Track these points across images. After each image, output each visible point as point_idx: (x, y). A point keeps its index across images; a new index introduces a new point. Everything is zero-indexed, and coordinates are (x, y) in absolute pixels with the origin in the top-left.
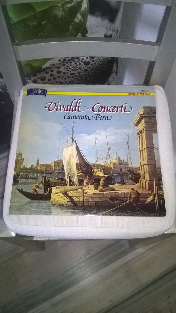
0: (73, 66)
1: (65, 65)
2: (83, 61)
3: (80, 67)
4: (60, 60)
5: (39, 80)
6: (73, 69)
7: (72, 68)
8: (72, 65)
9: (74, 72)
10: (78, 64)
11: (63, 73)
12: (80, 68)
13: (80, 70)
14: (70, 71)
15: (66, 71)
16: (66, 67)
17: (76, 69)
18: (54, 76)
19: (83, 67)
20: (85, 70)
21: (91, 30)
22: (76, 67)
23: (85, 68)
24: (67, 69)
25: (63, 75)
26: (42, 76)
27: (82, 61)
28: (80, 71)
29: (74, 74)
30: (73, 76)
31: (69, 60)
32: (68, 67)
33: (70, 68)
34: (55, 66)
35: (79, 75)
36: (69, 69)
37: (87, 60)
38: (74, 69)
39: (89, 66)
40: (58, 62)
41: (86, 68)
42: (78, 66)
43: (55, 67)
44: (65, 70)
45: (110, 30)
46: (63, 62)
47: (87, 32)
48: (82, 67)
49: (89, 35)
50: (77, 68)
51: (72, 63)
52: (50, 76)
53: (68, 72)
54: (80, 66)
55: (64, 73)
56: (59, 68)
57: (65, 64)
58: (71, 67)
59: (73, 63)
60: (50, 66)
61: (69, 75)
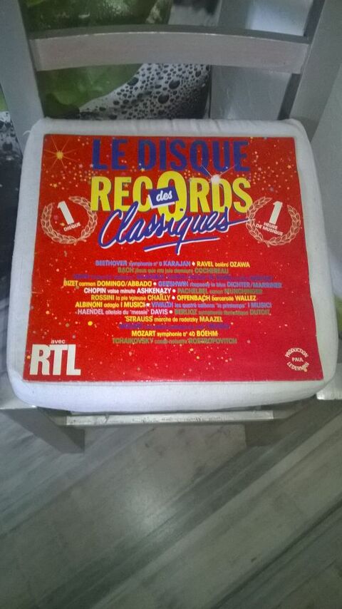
1: (126, 112)
7: (139, 114)
23: (159, 109)
31: (133, 102)
34: (105, 112)
56: (115, 117)
60: (95, 109)
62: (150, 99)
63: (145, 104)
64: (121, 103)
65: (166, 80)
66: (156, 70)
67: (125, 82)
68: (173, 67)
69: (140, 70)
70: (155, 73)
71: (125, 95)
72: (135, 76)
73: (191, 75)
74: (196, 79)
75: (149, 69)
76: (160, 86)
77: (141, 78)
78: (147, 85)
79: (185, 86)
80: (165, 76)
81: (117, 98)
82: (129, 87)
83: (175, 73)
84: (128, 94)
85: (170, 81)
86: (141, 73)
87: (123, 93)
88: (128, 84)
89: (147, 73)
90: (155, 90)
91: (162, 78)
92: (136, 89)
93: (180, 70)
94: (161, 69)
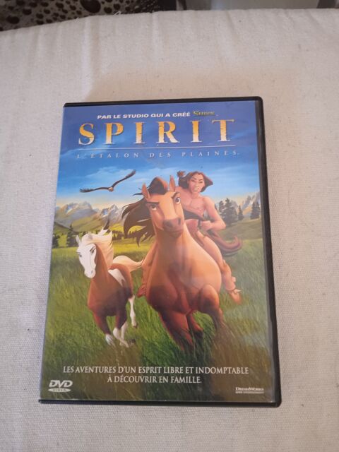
0: (57, 15)
8: (52, 12)
16: (36, 19)
32: (41, 16)
57: (27, 8)
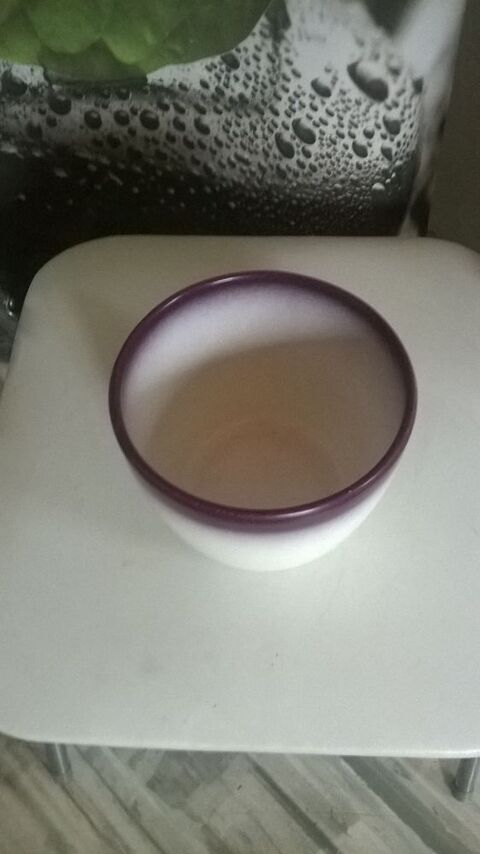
1: (219, 112)
2: (276, 131)
3: (264, 150)
4: (205, 85)
5: (136, 122)
6: (245, 141)
7: (242, 136)
9: (246, 156)
10: (259, 132)
11: (213, 140)
12: (266, 154)
13: (266, 160)
14: (236, 146)
15: (223, 137)
17: (252, 148)
18: (185, 133)
19: (275, 157)
20: (281, 174)
21: (303, 20)
22: (253, 142)
23: (277, 162)
24: (227, 132)
25: (215, 147)
26: (145, 112)
27: (271, 131)
28: (263, 163)
29: (247, 162)
30: (245, 168)
31: (231, 100)
33: (236, 135)
34: (188, 93)
35: (260, 176)
36: (231, 134)
37: (287, 136)
38: (247, 145)
39: (292, 163)
40: (197, 87)
41: (283, 167)
42: (259, 141)
43: (190, 102)
44: (219, 130)
45: (376, 57)
46: (215, 98)
47: (287, 23)
48: (271, 154)
49: (293, 36)
50: (257, 146)
51: (241, 117)
52: (172, 126)
53: (229, 142)
54: (267, 148)
55: (219, 144)
56: (202, 111)
58: (238, 131)
59: (245, 121)
60: (172, 85)
61: (233, 159)
62: (261, 123)
63: (253, 128)
64: (212, 89)
65: (287, 108)
66: (268, 72)
67: (217, 53)
68: (299, 92)
69: (241, 46)
70: (267, 76)
71: (219, 78)
72: (234, 51)
73: (343, 141)
74: (356, 159)
75: (257, 59)
76: (276, 113)
77: (242, 64)
78: (255, 90)
79: (329, 156)
80: (285, 96)
81: (206, 75)
82: (224, 67)
83: (302, 106)
84: (223, 79)
85: (295, 117)
86: (243, 53)
87: (214, 71)
88: (222, 58)
89: (252, 60)
90: (268, 115)
91: (280, 99)
92: (237, 79)
93: (315, 109)
94: (278, 78)
